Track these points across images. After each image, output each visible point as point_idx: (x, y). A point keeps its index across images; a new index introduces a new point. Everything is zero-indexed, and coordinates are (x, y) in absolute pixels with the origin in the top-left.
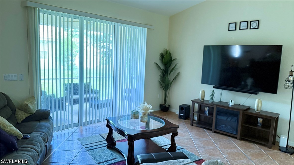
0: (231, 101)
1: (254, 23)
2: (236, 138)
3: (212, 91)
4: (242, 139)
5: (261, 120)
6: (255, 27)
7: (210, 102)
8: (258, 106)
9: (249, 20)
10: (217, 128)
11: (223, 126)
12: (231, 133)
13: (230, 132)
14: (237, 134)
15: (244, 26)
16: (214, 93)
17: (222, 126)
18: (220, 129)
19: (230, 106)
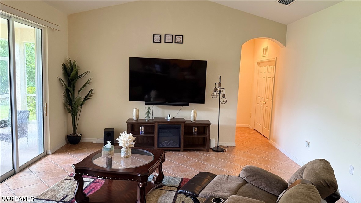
0: (169, 115)
1: (178, 38)
2: (179, 151)
3: (148, 108)
4: (185, 150)
5: (196, 129)
6: (180, 41)
7: (146, 120)
8: (194, 117)
9: (174, 34)
10: (160, 146)
11: (166, 142)
12: (174, 147)
13: (172, 146)
14: (180, 147)
15: (168, 40)
16: (150, 109)
17: (164, 142)
18: (163, 146)
19: (168, 121)
